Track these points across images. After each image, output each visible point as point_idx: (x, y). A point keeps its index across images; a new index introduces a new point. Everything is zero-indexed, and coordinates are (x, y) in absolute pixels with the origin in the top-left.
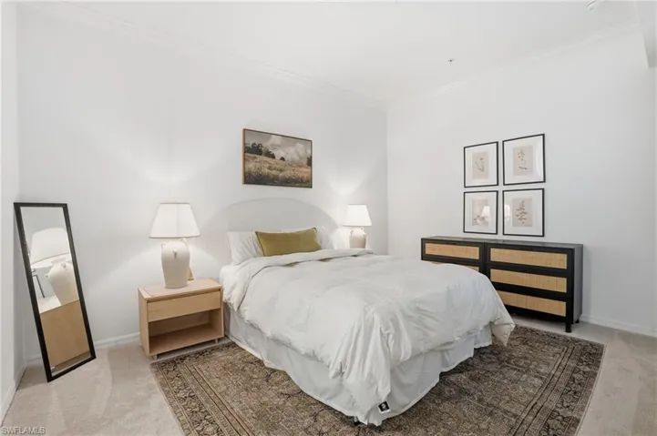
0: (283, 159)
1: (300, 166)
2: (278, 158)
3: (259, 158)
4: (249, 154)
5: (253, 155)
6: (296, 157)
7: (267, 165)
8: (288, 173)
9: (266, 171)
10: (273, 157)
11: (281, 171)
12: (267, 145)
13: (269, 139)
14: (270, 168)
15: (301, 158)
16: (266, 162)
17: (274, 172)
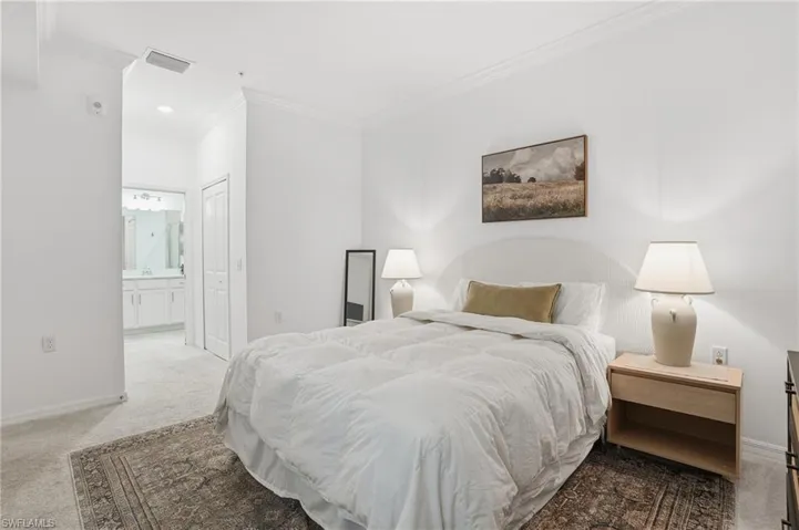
0: (533, 180)
1: (560, 184)
2: (524, 180)
3: (500, 186)
4: (487, 186)
5: (492, 186)
6: (555, 172)
7: (509, 194)
8: (542, 199)
9: (508, 202)
10: (518, 180)
11: (530, 197)
12: (509, 167)
13: (512, 157)
14: (513, 197)
15: (564, 171)
16: (507, 190)
17: (519, 202)
